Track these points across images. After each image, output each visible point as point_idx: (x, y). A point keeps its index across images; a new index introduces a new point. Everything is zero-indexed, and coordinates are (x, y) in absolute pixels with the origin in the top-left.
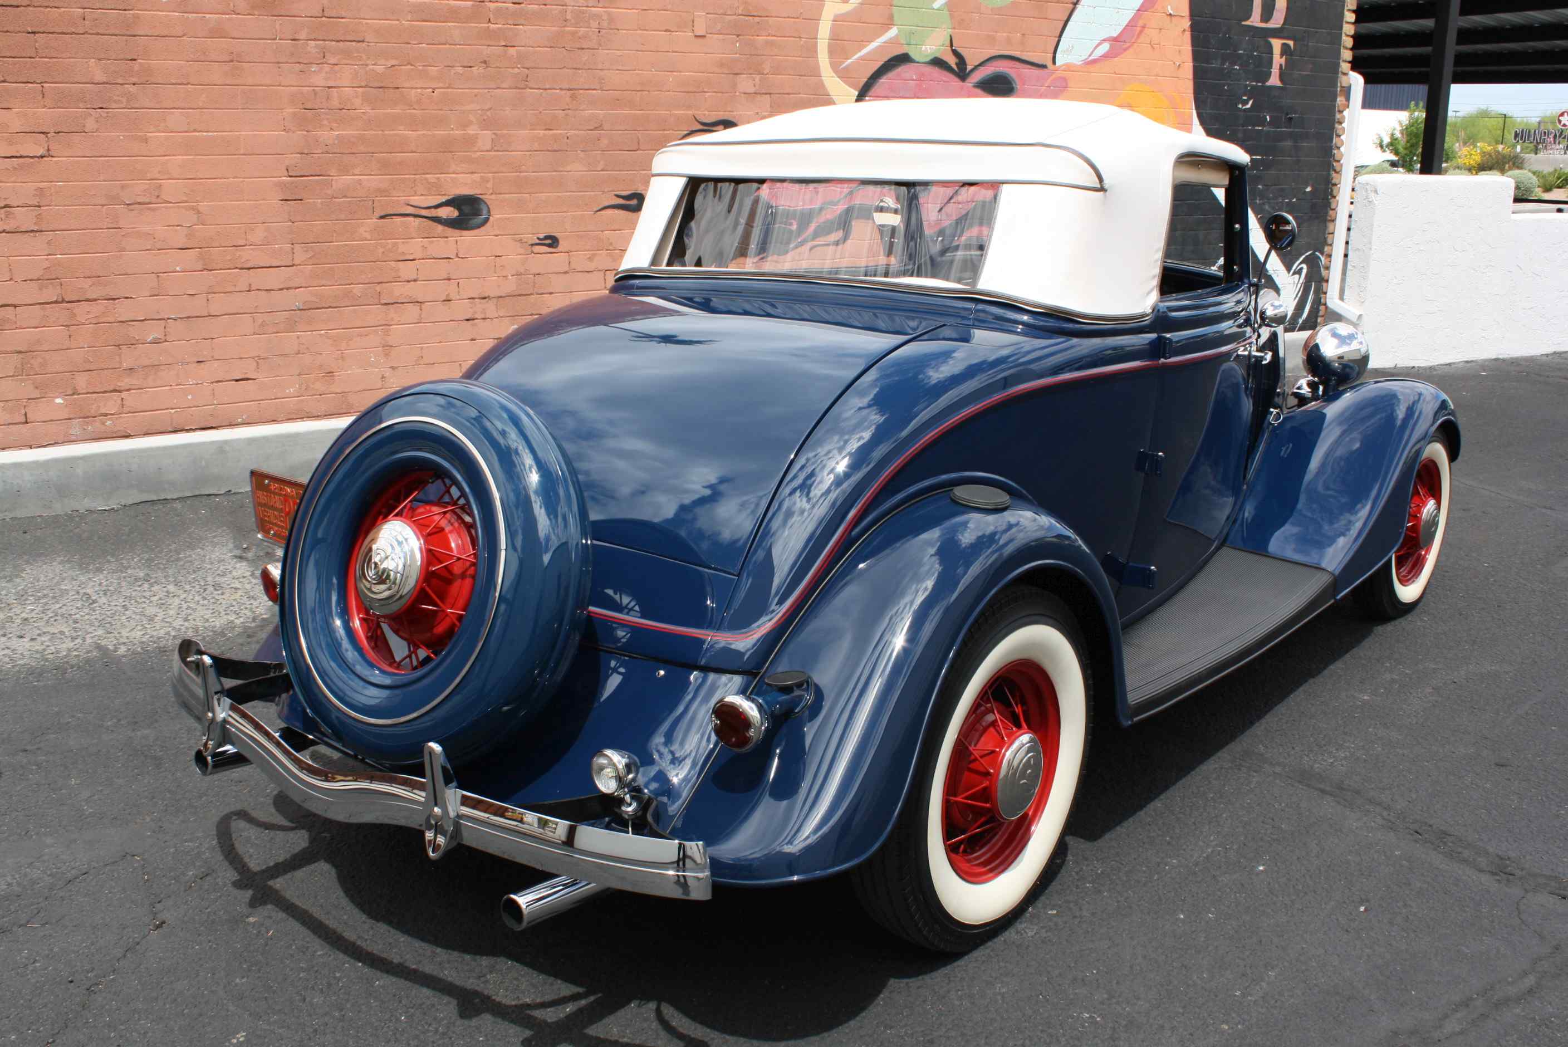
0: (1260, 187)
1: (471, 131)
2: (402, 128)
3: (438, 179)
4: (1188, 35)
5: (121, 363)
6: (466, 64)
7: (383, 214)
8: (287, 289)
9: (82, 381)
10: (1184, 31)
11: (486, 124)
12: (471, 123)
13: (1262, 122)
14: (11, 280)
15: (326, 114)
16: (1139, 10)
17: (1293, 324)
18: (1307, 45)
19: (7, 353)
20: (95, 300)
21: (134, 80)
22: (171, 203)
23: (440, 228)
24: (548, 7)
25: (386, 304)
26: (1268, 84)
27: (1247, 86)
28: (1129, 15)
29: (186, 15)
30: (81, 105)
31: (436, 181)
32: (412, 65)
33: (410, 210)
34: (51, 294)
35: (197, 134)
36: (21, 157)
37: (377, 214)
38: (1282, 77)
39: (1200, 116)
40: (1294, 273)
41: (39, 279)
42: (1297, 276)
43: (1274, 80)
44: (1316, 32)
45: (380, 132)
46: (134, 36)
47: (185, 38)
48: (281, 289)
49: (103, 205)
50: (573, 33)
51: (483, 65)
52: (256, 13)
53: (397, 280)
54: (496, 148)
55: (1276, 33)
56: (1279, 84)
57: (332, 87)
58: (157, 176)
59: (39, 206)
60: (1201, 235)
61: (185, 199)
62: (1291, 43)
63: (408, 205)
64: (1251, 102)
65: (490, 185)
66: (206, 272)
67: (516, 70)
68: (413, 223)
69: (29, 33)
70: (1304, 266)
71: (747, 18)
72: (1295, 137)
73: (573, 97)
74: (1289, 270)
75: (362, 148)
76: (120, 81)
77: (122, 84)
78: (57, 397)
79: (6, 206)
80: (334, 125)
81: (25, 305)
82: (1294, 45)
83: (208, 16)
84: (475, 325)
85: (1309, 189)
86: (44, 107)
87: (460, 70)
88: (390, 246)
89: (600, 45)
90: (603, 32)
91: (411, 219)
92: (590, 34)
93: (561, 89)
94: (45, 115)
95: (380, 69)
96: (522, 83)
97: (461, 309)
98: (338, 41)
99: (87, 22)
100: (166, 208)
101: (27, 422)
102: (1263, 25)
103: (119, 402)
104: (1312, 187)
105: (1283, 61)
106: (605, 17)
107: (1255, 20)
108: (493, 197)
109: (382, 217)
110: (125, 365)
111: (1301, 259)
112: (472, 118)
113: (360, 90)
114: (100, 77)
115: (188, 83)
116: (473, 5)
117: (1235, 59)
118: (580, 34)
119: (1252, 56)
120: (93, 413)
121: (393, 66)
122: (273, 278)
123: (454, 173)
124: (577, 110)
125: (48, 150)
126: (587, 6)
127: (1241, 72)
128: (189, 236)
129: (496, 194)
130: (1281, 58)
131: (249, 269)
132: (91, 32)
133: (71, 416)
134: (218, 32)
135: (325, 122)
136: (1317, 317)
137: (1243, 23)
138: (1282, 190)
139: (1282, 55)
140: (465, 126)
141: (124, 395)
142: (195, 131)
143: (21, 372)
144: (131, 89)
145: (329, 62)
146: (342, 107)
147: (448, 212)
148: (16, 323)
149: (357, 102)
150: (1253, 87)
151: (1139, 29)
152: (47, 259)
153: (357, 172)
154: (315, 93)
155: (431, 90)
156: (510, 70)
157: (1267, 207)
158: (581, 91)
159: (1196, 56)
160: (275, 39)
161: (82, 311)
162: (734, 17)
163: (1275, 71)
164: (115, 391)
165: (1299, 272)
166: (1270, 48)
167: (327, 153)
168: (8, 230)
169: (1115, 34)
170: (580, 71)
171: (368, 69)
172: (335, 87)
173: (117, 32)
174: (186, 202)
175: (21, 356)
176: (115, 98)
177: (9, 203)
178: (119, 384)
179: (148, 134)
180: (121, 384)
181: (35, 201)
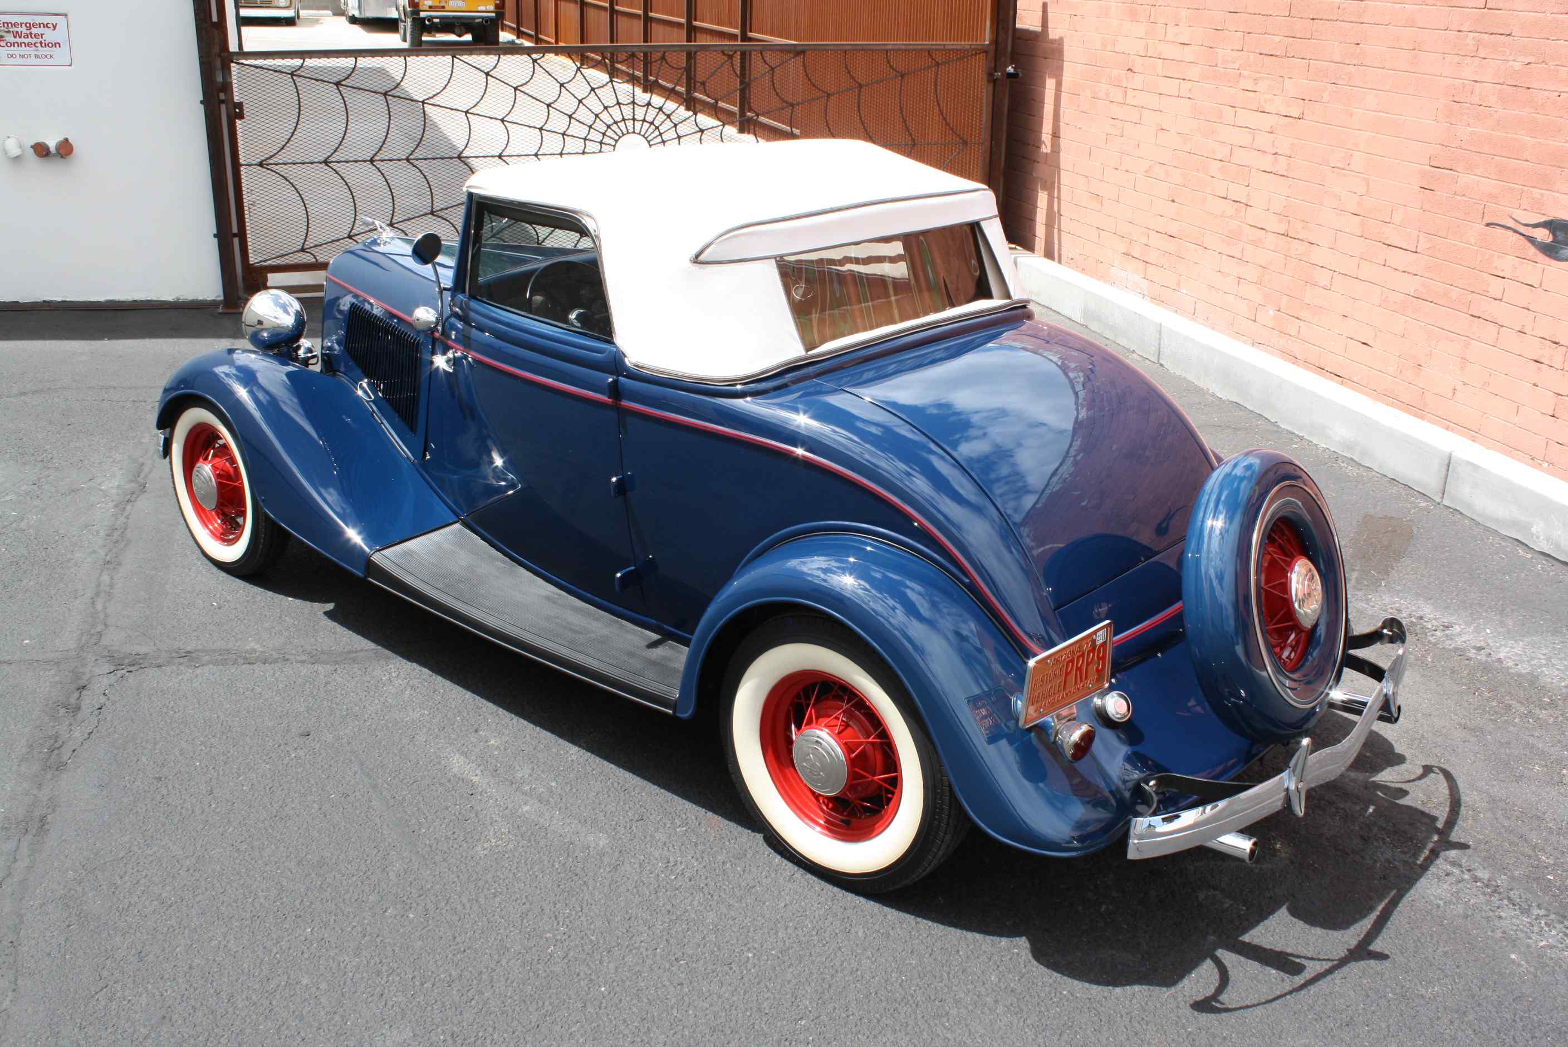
2: (1524, 132)
3: (1542, 195)
5: (1304, 297)
7: (1489, 221)
8: (1409, 273)
9: (1284, 303)
14: (1268, 210)
15: (1469, 109)
19: (1257, 264)
20: (1302, 240)
21: (1355, 62)
22: (1354, 172)
23: (1532, 251)
25: (1472, 315)
30: (1325, 80)
31: (1539, 197)
32: (1546, 64)
33: (1511, 224)
34: (1282, 227)
35: (1381, 114)
36: (1290, 116)
37: (1487, 220)
41: (1279, 214)
45: (1505, 134)
46: (1362, 23)
47: (1390, 26)
49: (1320, 165)
53: (1485, 294)
57: (1474, 82)
58: (1352, 147)
59: (1290, 157)
66: (1362, 239)
68: (1511, 238)
75: (1487, 149)
76: (1348, 62)
77: (1348, 65)
78: (1271, 309)
79: (1276, 154)
80: (1471, 121)
81: (1270, 232)
83: (1407, 6)
84: (1540, 369)
86: (1307, 79)
88: (1487, 257)
91: (1510, 233)
94: (1306, 85)
95: (1517, 66)
97: (1533, 348)
98: (1492, 34)
99: (1340, 11)
100: (1352, 175)
101: (1255, 321)
109: (1488, 225)
110: (1307, 301)
113: (1499, 87)
115: (1385, 68)
121: (1529, 63)
122: (1401, 258)
123: (1558, 192)
125: (1303, 113)
128: (1359, 204)
131: (1388, 245)
132: (1341, 19)
134: (1411, 22)
135: (1466, 117)
141: (1301, 323)
142: (1380, 111)
143: (1259, 282)
145: (1480, 56)
146: (1480, 103)
147: (1543, 235)
148: (1263, 243)
149: (1493, 99)
152: (1286, 200)
153: (1478, 172)
160: (1446, 30)
161: (1295, 248)
164: (1297, 318)
167: (1461, 148)
168: (1274, 171)
171: (1508, 65)
172: (1478, 83)
173: (1354, 19)
174: (1362, 173)
176: (1343, 76)
177: (1277, 150)
178: (1301, 314)
179: (1355, 110)
180: (1302, 315)
181: (1288, 153)
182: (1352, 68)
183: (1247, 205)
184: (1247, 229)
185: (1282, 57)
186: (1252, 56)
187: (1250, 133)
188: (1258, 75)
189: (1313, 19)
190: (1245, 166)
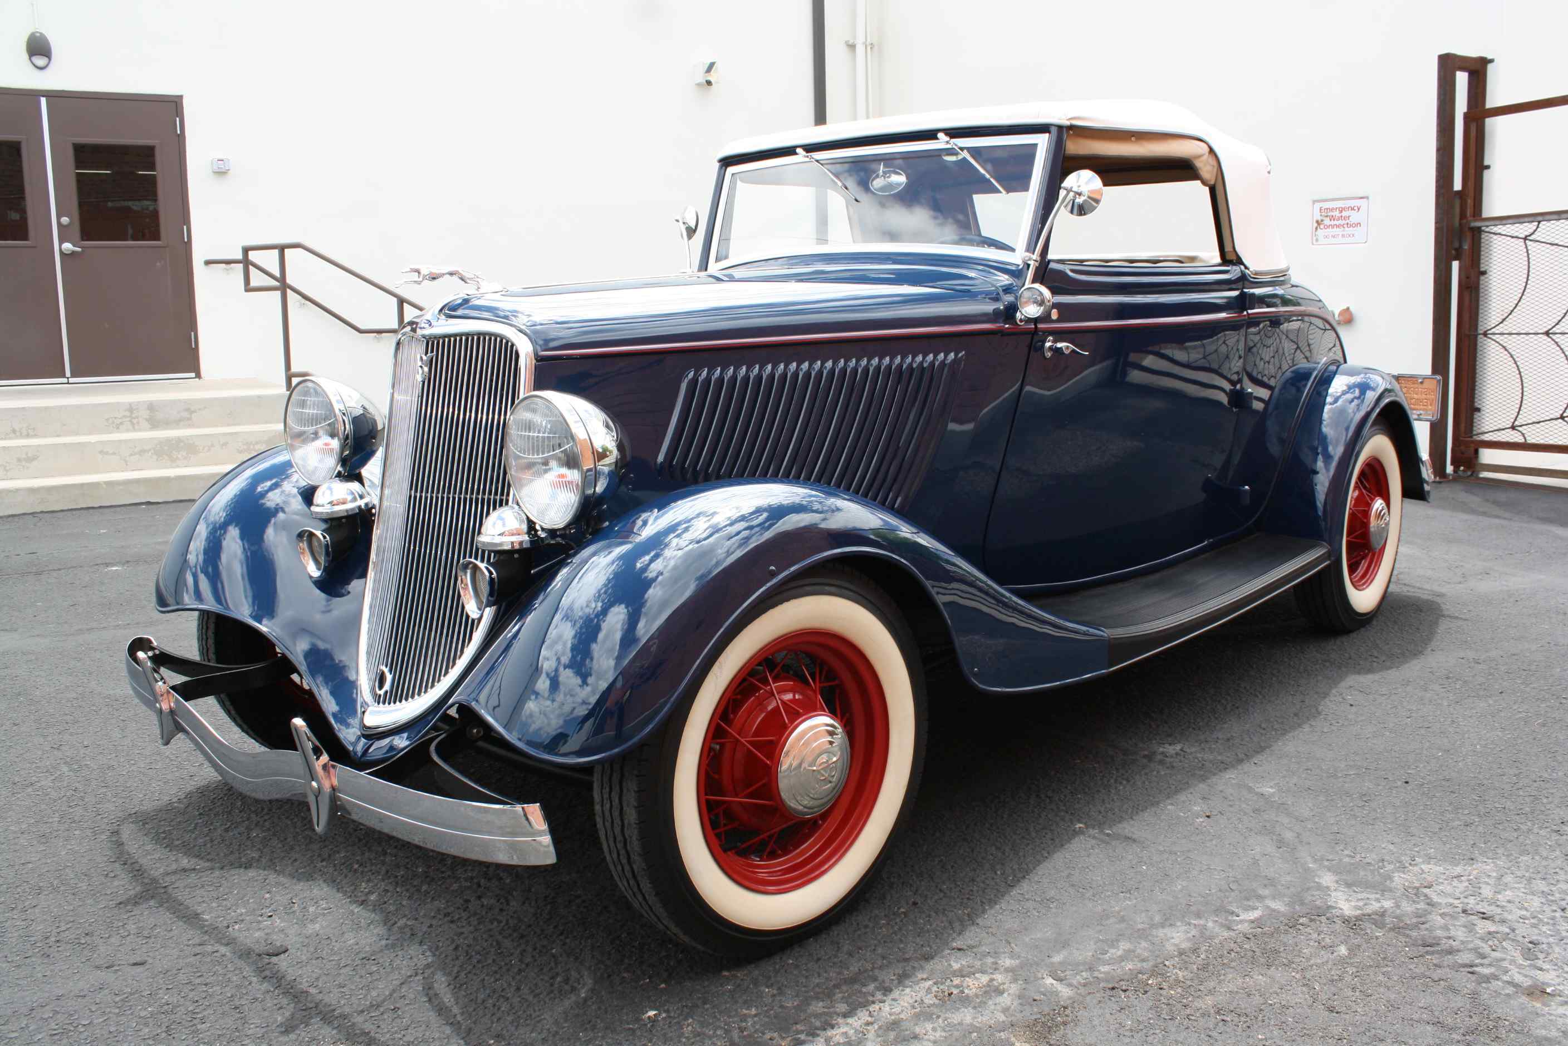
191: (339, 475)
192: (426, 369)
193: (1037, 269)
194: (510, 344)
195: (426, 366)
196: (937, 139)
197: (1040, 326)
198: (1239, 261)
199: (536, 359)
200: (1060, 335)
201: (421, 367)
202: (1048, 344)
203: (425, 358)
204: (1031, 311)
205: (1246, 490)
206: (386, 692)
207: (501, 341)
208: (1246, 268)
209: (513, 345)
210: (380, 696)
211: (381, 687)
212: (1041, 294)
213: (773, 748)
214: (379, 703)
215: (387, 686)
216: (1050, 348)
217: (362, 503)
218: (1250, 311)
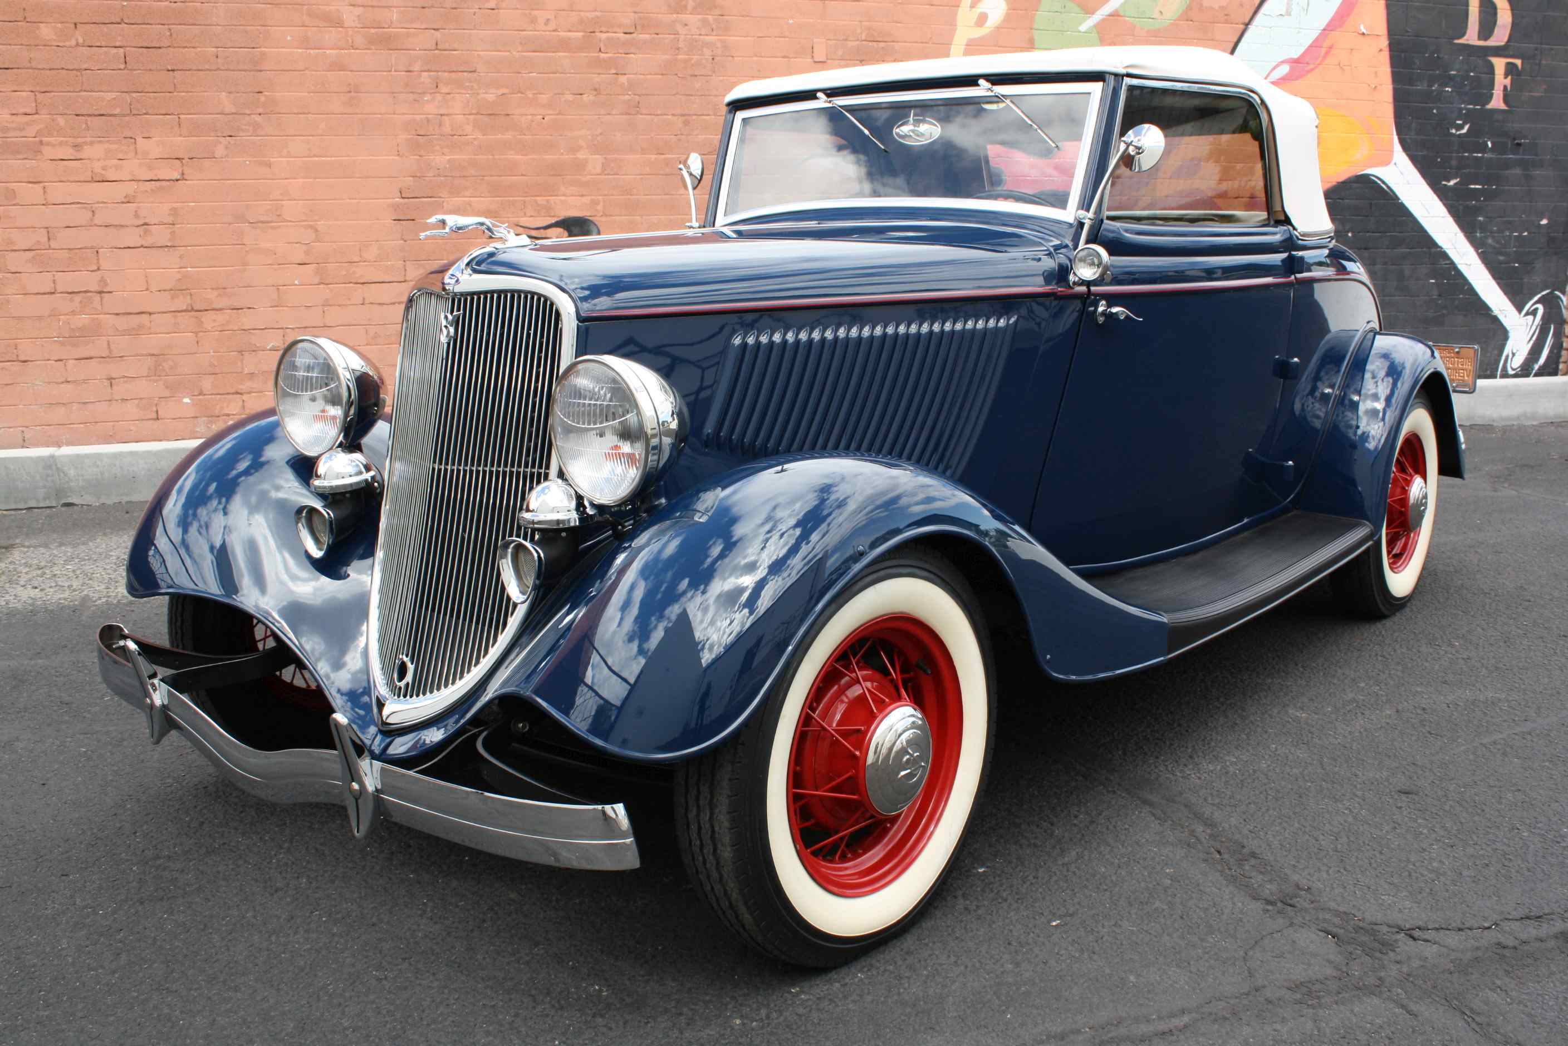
0: (1481, 219)
1: (581, 155)
2: (512, 152)
3: (548, 201)
4: (1386, 56)
5: (243, 368)
6: (576, 92)
8: (399, 303)
9: (207, 384)
10: (1381, 50)
11: (596, 148)
12: (581, 147)
13: (1483, 149)
14: (147, 289)
15: (438, 140)
16: (1324, 30)
17: (1527, 370)
18: (1540, 64)
19: (142, 355)
20: (221, 310)
21: (260, 110)
22: (290, 221)
24: (660, 36)
26: (1489, 106)
27: (1461, 109)
28: (1315, 34)
29: (308, 51)
30: (212, 134)
31: (545, 203)
32: (522, 93)
34: (181, 303)
35: (317, 159)
36: (158, 180)
38: (1506, 99)
39: (1402, 142)
40: (1527, 314)
41: (171, 290)
42: (1531, 318)
43: (1497, 102)
44: (1552, 49)
45: (491, 157)
46: (261, 71)
47: (307, 72)
48: (394, 303)
49: (230, 224)
50: (686, 61)
51: (595, 93)
52: (373, 47)
54: (606, 172)
55: (1499, 51)
56: (1502, 106)
57: (444, 115)
58: (280, 197)
59: (174, 224)
60: (1407, 269)
61: (304, 218)
62: (1518, 62)
63: (517, 225)
64: (1467, 127)
65: (600, 207)
66: (322, 286)
67: (627, 97)
69: (169, 70)
70: (1540, 308)
71: (870, 44)
72: (1524, 164)
73: (686, 123)
74: (1520, 310)
75: (472, 172)
76: (248, 112)
77: (249, 115)
78: (184, 397)
80: (446, 150)
81: (159, 313)
82: (1522, 63)
83: (328, 52)
85: (1544, 222)
86: (181, 135)
87: (570, 97)
89: (714, 72)
90: (717, 59)
92: (704, 61)
93: (673, 115)
94: (180, 143)
95: (491, 97)
96: (634, 109)
98: (450, 72)
99: (219, 60)
100: (287, 226)
101: (158, 419)
102: (1482, 43)
103: (241, 403)
104: (1549, 219)
105: (1508, 81)
106: (719, 45)
107: (1471, 37)
108: (604, 219)
110: (246, 371)
111: (1536, 298)
112: (582, 143)
113: (472, 117)
114: (229, 108)
115: (309, 113)
116: (584, 36)
117: (1449, 80)
118: (693, 62)
119: (1468, 77)
120: (217, 412)
121: (503, 94)
122: (385, 293)
123: (564, 195)
124: (689, 135)
125: (183, 174)
126: (700, 35)
127: (1454, 94)
128: (307, 253)
129: (606, 216)
130: (1505, 78)
131: (363, 283)
132: (223, 68)
133: (198, 415)
134: (338, 66)
135: (438, 148)
136: (1557, 363)
137: (1456, 41)
138: (1510, 222)
139: (1506, 76)
140: (574, 150)
141: (245, 397)
142: (315, 156)
143: (155, 373)
144: (256, 119)
145: (442, 91)
146: (453, 133)
148: (150, 328)
149: (468, 129)
150: (1468, 110)
151: (1324, 50)
152: (179, 272)
153: (467, 193)
154: (428, 120)
155: (541, 117)
156: (621, 97)
157: (1490, 241)
158: (694, 117)
159: (1397, 78)
160: (390, 71)
161: (210, 320)
162: (857, 43)
163: (1498, 93)
164: (237, 393)
165: (1534, 313)
166: (1491, 70)
167: (439, 175)
168: (146, 245)
169: (1296, 55)
170: (693, 98)
171: (479, 97)
172: (447, 115)
173: (246, 68)
174: (304, 221)
175: (154, 358)
176: (244, 127)
177: (147, 221)
178: (240, 387)
179: (272, 159)
180: (243, 387)
181: (170, 220)
182: (258, 118)
183: (101, 292)
184: (111, 320)
185: (124, 116)
186: (61, 121)
187: (85, 208)
188: (80, 140)
189: (173, 70)
190: (86, 248)
191: (340, 445)
192: (452, 330)
193: (1091, 227)
194: (548, 303)
195: (451, 326)
196: (978, 85)
197: (1093, 289)
198: (1287, 221)
199: (578, 319)
200: (1113, 299)
201: (446, 327)
202: (1101, 309)
203: (450, 317)
204: (1086, 272)
205: (1290, 466)
206: (408, 684)
207: (539, 300)
208: (1295, 229)
209: (552, 304)
210: (400, 688)
211: (401, 677)
212: (1098, 255)
213: (860, 738)
214: (399, 696)
215: (409, 678)
216: (1103, 313)
217: (368, 476)
218: (1298, 276)
